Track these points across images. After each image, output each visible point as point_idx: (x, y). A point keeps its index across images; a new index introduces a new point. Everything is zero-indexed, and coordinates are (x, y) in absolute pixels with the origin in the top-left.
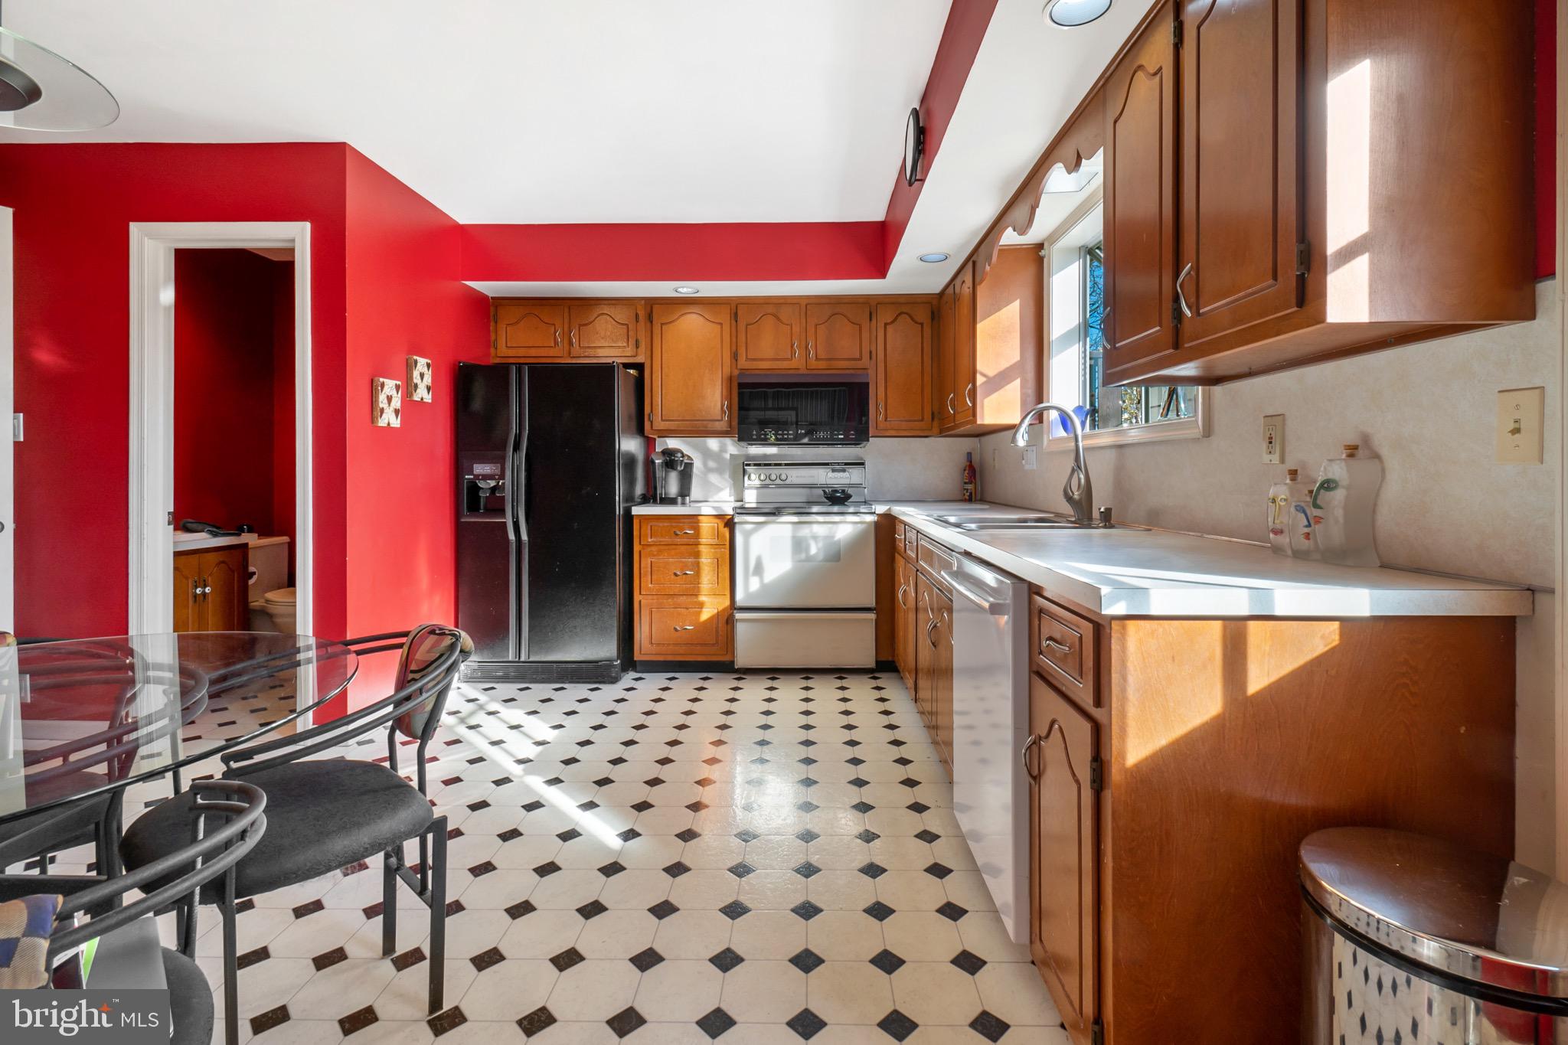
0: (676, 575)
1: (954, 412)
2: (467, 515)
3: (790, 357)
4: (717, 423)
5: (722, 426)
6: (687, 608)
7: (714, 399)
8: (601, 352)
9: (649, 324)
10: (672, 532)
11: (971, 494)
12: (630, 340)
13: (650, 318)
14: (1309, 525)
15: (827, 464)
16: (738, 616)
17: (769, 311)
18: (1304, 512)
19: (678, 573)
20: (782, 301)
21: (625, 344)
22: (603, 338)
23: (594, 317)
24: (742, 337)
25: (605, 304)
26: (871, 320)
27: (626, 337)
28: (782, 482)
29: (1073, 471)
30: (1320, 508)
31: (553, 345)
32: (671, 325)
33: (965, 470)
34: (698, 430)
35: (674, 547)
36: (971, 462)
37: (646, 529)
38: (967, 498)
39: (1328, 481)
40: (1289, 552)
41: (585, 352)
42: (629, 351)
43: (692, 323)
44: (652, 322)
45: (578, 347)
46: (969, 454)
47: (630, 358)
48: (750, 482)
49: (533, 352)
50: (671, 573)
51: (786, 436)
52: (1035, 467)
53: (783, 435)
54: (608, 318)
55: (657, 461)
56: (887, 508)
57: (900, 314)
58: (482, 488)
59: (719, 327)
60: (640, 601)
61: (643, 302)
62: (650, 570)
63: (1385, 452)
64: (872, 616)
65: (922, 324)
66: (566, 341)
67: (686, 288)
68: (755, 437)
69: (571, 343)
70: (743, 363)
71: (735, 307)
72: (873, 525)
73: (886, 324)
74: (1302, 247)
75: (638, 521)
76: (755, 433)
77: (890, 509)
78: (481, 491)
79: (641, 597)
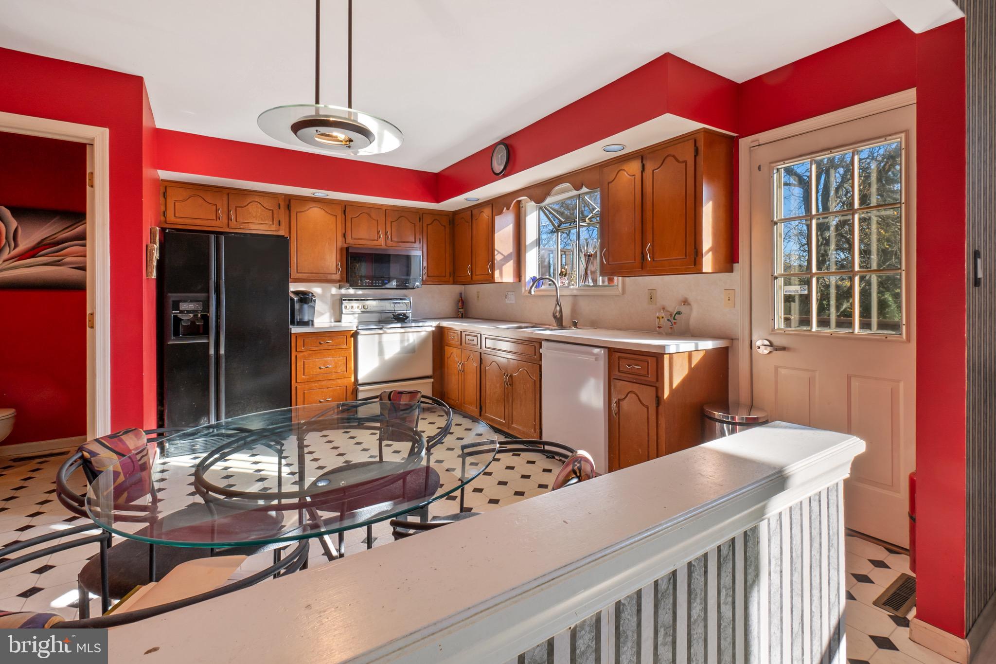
0: (320, 368)
1: (472, 274)
2: (174, 340)
3: (376, 238)
4: (333, 275)
5: (337, 277)
6: (327, 388)
7: (331, 261)
8: (252, 226)
9: (287, 212)
10: (318, 343)
11: (462, 314)
12: (274, 220)
13: (289, 207)
14: (672, 325)
15: (391, 299)
16: (361, 388)
17: (365, 211)
18: (670, 321)
19: (322, 367)
20: (371, 206)
21: (271, 223)
22: (254, 217)
23: (248, 203)
24: (349, 224)
25: (256, 195)
26: (420, 221)
27: (271, 218)
28: (365, 310)
29: (556, 305)
30: (676, 320)
31: (215, 218)
32: (303, 213)
33: (459, 302)
34: (322, 279)
35: (319, 351)
36: (462, 298)
37: (300, 342)
38: (460, 316)
39: (679, 312)
40: (664, 333)
41: (240, 225)
42: (274, 227)
43: (315, 213)
44: (290, 211)
45: (235, 222)
46: (461, 294)
47: (274, 232)
48: (346, 310)
49: (198, 222)
50: (318, 368)
51: (377, 284)
52: (514, 302)
53: (376, 283)
54: (259, 204)
55: (295, 299)
56: (437, 323)
57: (434, 220)
58: (183, 320)
59: (335, 217)
60: (296, 387)
61: (283, 197)
62: (303, 367)
63: (692, 303)
64: (432, 380)
65: (445, 226)
66: (225, 217)
67: (320, 193)
68: (359, 284)
69: (229, 219)
70: (349, 240)
71: (345, 207)
72: (432, 334)
73: (427, 225)
74: (695, 250)
75: (295, 337)
76: (359, 282)
77: (439, 323)
78: (182, 321)
79: (297, 385)
